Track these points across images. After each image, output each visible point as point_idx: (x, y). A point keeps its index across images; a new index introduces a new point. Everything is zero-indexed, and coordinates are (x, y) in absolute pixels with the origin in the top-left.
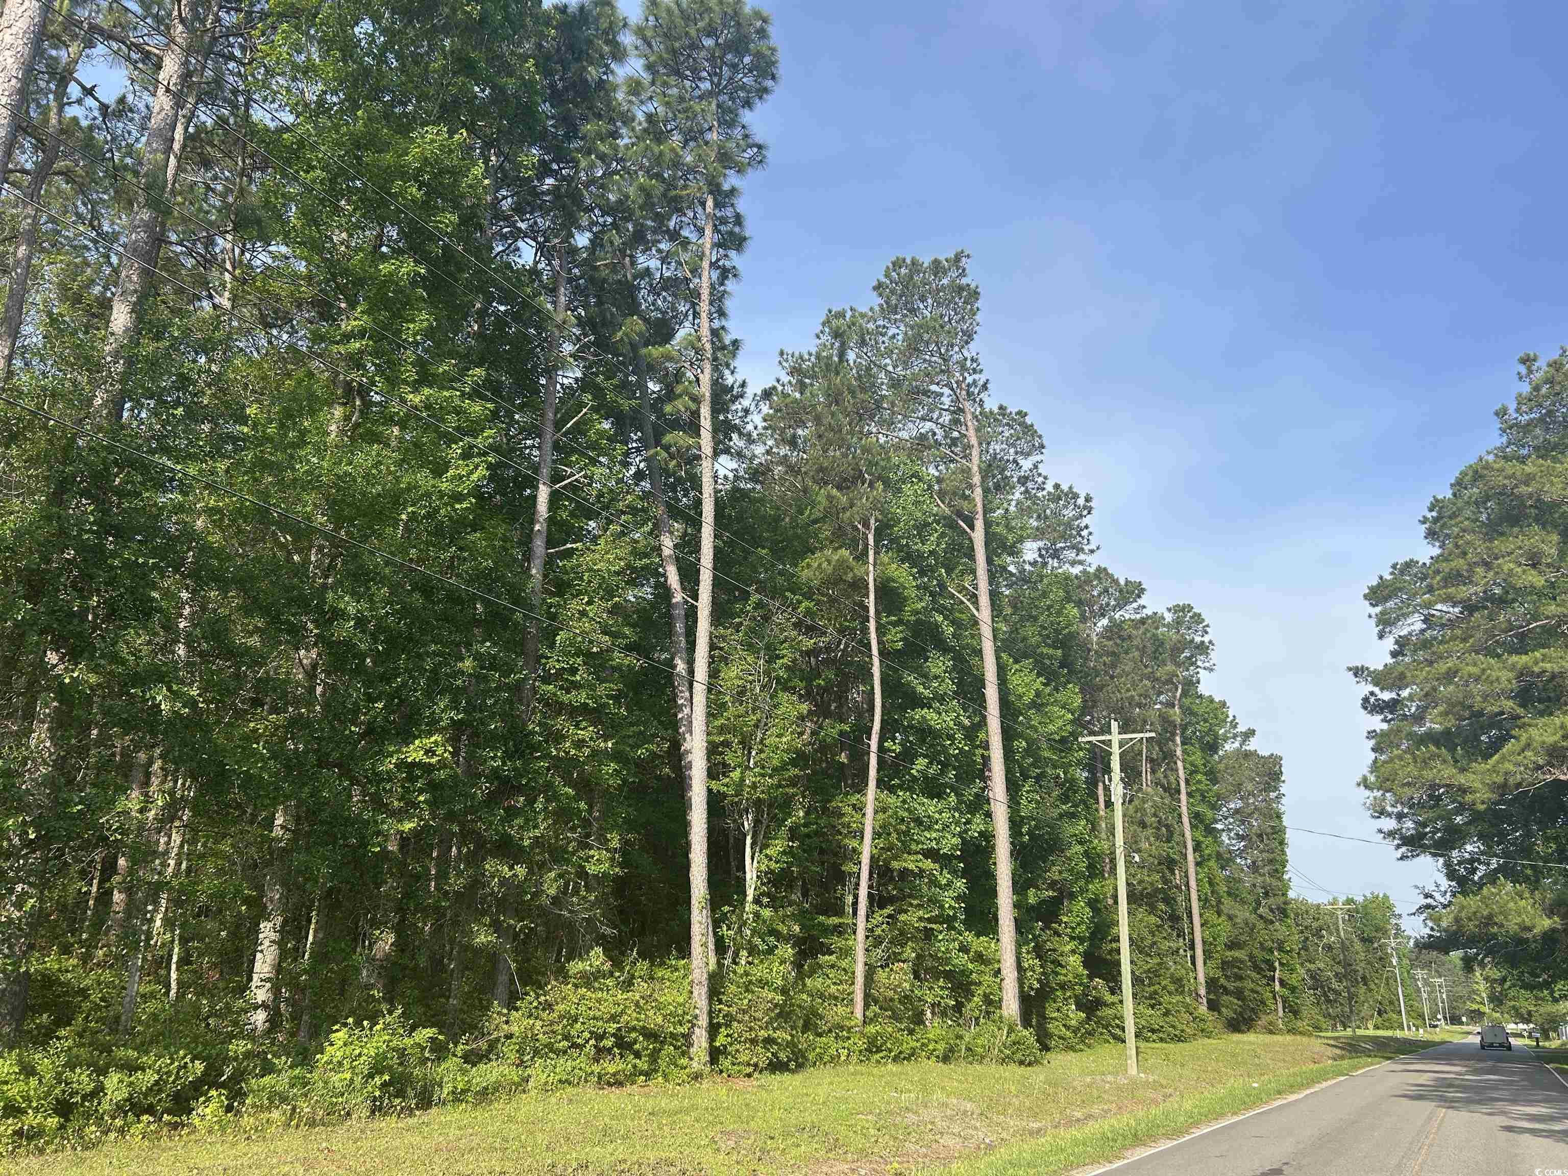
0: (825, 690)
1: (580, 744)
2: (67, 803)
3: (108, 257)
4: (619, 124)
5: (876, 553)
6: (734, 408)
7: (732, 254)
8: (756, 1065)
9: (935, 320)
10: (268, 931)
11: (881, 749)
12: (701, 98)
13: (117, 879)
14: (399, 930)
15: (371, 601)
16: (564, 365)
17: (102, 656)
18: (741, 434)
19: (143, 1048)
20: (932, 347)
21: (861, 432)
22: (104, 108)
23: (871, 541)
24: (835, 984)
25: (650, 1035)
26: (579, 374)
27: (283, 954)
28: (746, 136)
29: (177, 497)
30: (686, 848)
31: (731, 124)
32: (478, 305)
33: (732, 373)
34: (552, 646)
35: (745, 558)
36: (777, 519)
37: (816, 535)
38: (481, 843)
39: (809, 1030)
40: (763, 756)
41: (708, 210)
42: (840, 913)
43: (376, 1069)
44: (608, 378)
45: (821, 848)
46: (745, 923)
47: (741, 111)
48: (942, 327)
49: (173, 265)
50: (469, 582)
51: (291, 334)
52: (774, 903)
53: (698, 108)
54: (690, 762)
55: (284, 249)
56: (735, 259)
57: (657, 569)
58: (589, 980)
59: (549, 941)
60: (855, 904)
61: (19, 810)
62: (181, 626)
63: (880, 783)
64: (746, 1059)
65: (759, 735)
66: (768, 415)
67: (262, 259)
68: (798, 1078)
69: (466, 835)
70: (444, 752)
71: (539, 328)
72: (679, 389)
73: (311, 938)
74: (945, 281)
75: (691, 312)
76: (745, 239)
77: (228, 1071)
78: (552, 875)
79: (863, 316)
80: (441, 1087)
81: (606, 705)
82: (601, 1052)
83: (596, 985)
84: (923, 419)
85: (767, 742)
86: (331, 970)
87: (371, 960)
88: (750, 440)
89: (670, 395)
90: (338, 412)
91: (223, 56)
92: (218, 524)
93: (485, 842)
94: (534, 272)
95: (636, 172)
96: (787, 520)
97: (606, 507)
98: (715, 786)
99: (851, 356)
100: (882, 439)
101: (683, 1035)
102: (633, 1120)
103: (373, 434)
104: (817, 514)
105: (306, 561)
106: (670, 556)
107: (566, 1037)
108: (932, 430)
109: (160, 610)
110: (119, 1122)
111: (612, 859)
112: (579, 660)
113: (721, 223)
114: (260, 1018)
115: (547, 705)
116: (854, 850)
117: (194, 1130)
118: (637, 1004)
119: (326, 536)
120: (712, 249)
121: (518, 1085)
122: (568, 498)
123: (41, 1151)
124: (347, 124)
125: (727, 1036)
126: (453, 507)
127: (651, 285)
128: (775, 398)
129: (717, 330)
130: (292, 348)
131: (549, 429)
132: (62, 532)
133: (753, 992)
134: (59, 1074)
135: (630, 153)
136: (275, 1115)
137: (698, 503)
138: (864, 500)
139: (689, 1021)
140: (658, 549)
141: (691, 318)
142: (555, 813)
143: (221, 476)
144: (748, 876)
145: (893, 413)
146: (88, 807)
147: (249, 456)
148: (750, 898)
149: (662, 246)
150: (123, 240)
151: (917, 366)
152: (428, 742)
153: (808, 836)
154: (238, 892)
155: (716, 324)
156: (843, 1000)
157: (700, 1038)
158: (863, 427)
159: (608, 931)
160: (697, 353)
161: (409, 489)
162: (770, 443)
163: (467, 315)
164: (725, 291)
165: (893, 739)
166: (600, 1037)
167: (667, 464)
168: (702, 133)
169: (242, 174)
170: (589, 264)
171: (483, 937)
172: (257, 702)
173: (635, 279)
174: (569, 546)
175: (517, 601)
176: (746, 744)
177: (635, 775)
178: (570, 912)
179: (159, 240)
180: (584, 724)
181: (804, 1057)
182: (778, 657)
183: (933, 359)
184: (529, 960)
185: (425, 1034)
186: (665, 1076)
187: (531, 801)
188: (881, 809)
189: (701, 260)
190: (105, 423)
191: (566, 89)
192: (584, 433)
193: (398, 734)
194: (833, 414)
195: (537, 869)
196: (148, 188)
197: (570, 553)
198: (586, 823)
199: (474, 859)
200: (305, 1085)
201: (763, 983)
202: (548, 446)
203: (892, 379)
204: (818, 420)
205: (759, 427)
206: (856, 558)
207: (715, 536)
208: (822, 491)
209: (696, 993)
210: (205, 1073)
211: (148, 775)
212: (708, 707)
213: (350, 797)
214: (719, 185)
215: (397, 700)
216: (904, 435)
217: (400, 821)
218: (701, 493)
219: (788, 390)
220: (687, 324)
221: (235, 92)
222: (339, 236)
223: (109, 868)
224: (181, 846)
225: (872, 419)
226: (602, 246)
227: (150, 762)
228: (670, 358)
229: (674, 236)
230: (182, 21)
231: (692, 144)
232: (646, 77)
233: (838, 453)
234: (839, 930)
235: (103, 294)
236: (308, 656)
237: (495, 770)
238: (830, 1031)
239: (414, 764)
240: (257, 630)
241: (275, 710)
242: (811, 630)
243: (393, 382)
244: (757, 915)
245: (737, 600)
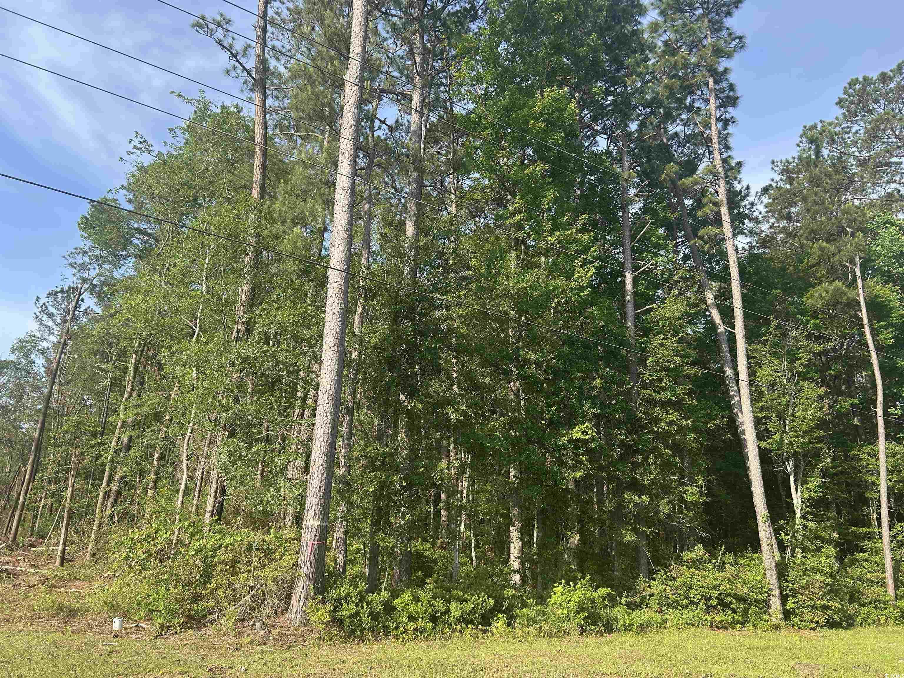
0: (837, 377)
1: (670, 423)
2: (417, 467)
3: (400, 200)
4: (647, 52)
5: (864, 280)
6: (743, 204)
7: (730, 109)
8: (817, 623)
9: (888, 114)
10: (515, 532)
11: (886, 413)
12: (697, 20)
13: (442, 504)
14: (581, 532)
15: (542, 353)
16: (632, 201)
17: (422, 395)
18: (750, 219)
19: (465, 590)
20: (889, 132)
21: (840, 201)
22: (390, 127)
23: (858, 273)
24: (870, 572)
25: (740, 599)
26: (641, 205)
27: (524, 544)
28: (731, 34)
29: (444, 312)
30: (749, 485)
31: (719, 30)
32: (579, 180)
33: (739, 182)
34: (645, 366)
35: (765, 298)
36: (784, 269)
37: (815, 275)
38: (620, 484)
39: (854, 602)
40: (794, 424)
41: (710, 87)
42: (867, 524)
43: (581, 609)
44: (658, 203)
45: (847, 482)
46: (797, 531)
47: (725, 20)
48: (894, 117)
49: (428, 196)
50: (593, 336)
51: (485, 219)
52: (817, 519)
53: (695, 27)
54: (743, 430)
55: (477, 175)
56: (732, 112)
57: (704, 313)
58: (696, 563)
59: (668, 539)
60: (879, 519)
61: (398, 472)
62: (454, 376)
63: (888, 437)
64: (810, 618)
65: (790, 411)
66: (768, 203)
67: (467, 183)
68: (850, 632)
69: (611, 479)
70: (592, 433)
71: (614, 183)
72: (705, 201)
73: (535, 536)
74: (892, 86)
75: (707, 152)
76: (738, 98)
77: (506, 604)
78: (665, 501)
79: (830, 124)
80: (616, 621)
81: (683, 399)
82: (709, 608)
83: (701, 567)
84: (888, 182)
85: (797, 415)
86: (548, 554)
87: (569, 549)
88: (757, 221)
89: (699, 205)
90: (513, 254)
91: (437, 85)
92: (464, 323)
93: (622, 483)
94: (608, 152)
95: (661, 77)
96: (791, 268)
97: (667, 280)
98: (763, 444)
99: (825, 152)
100: (857, 203)
101: (763, 601)
102: (737, 650)
103: (532, 263)
104: (812, 261)
105: (507, 336)
106: (712, 304)
107: (687, 598)
108: (897, 189)
109: (444, 370)
110: (459, 627)
111: (701, 492)
112: (663, 374)
113: (720, 93)
114: (517, 577)
115: (647, 402)
116: (873, 483)
117: (493, 635)
118: (729, 580)
119: (515, 321)
120: (716, 110)
121: (661, 624)
122: (644, 279)
123: (426, 639)
124: (500, 100)
125: (794, 603)
126: (579, 295)
127: (679, 142)
128: (772, 192)
129: (726, 159)
130: (486, 225)
131: (628, 241)
132: (400, 337)
133: (809, 576)
134: (430, 602)
135: (656, 67)
136: (531, 629)
137: (727, 268)
138: (849, 246)
139: (766, 592)
140: (704, 301)
141: (707, 155)
142: (660, 465)
143: (463, 299)
144: (795, 502)
145: (864, 183)
146: (426, 468)
147: (474, 286)
148: (798, 515)
149: (683, 117)
150: (406, 190)
151: (878, 147)
152: (583, 427)
153: (836, 474)
154: (497, 511)
155: (725, 155)
156: (878, 583)
157: (775, 603)
158: (841, 197)
159: (704, 535)
160: (714, 176)
161: (554, 289)
162: (772, 221)
163: (573, 187)
164: (728, 134)
165: (895, 406)
166: (709, 599)
167: (703, 248)
168: (700, 41)
169: (454, 142)
170: (640, 139)
171: (629, 537)
172: (493, 412)
173: (668, 141)
174: (647, 307)
175: (622, 344)
176: (781, 417)
177: (708, 440)
178: (679, 523)
179: (421, 186)
180: (671, 411)
181: (852, 619)
182: (797, 359)
183: (890, 140)
184: (657, 551)
185: (604, 591)
186: (754, 625)
187: (646, 458)
188: (891, 455)
189: (710, 118)
190: (410, 282)
191: (613, 42)
192: (649, 239)
193: (566, 424)
194: (816, 194)
195: (655, 497)
196: (414, 161)
197: (649, 310)
198: (681, 471)
199: (618, 492)
200: (544, 615)
201: (815, 570)
202: (628, 252)
203: (859, 160)
204: (805, 199)
205: (763, 212)
206: (848, 286)
207: (742, 287)
208: (815, 245)
209: (768, 575)
210: (495, 605)
211: (449, 452)
212: (752, 395)
213: (546, 459)
214: (715, 70)
215: (563, 404)
216: (875, 196)
217: (574, 472)
218: (728, 261)
219: (781, 184)
220: (705, 160)
221: (445, 101)
222: (503, 161)
223: (438, 498)
224: (468, 487)
225: (847, 189)
226: (646, 127)
227: (449, 445)
228: (696, 183)
229: (690, 108)
230: (418, 74)
231: (695, 50)
232: (661, 19)
233: (824, 218)
234: (869, 537)
235: (400, 218)
236: (514, 385)
237: (622, 441)
238: (870, 603)
239: (577, 440)
240: (489, 374)
241: (502, 415)
242: (819, 338)
243: (539, 233)
244: (805, 526)
245: (761, 325)
